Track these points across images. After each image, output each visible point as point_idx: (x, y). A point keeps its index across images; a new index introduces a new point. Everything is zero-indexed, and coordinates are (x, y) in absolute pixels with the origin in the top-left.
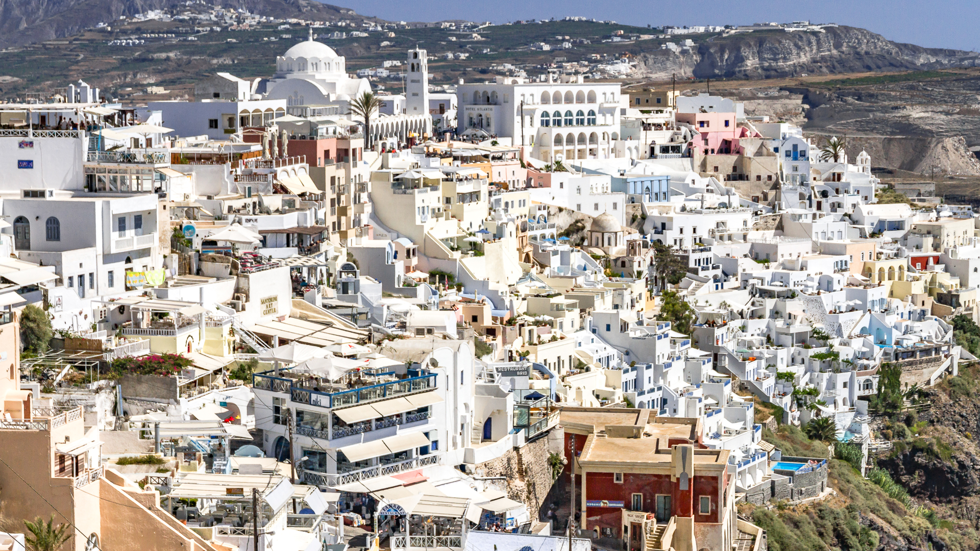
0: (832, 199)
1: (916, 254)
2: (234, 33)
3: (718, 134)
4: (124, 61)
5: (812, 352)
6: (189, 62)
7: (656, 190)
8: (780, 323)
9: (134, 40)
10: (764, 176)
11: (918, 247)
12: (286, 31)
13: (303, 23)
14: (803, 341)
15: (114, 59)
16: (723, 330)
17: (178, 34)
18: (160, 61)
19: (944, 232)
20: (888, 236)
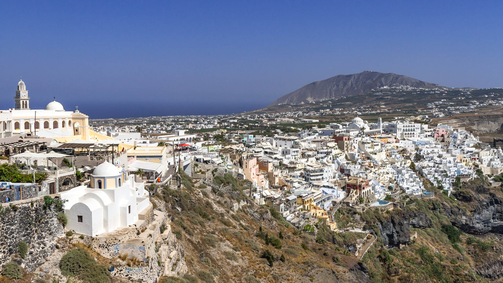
0: (460, 146)
1: (474, 157)
2: (405, 92)
3: (441, 133)
4: (377, 99)
5: (443, 174)
6: (393, 99)
7: (422, 143)
8: (438, 169)
9: (380, 93)
10: (447, 141)
11: (474, 156)
12: (419, 91)
13: (423, 89)
14: (442, 172)
15: (375, 98)
16: (425, 169)
17: (391, 92)
18: (386, 99)
19: (480, 154)
20: (469, 154)
